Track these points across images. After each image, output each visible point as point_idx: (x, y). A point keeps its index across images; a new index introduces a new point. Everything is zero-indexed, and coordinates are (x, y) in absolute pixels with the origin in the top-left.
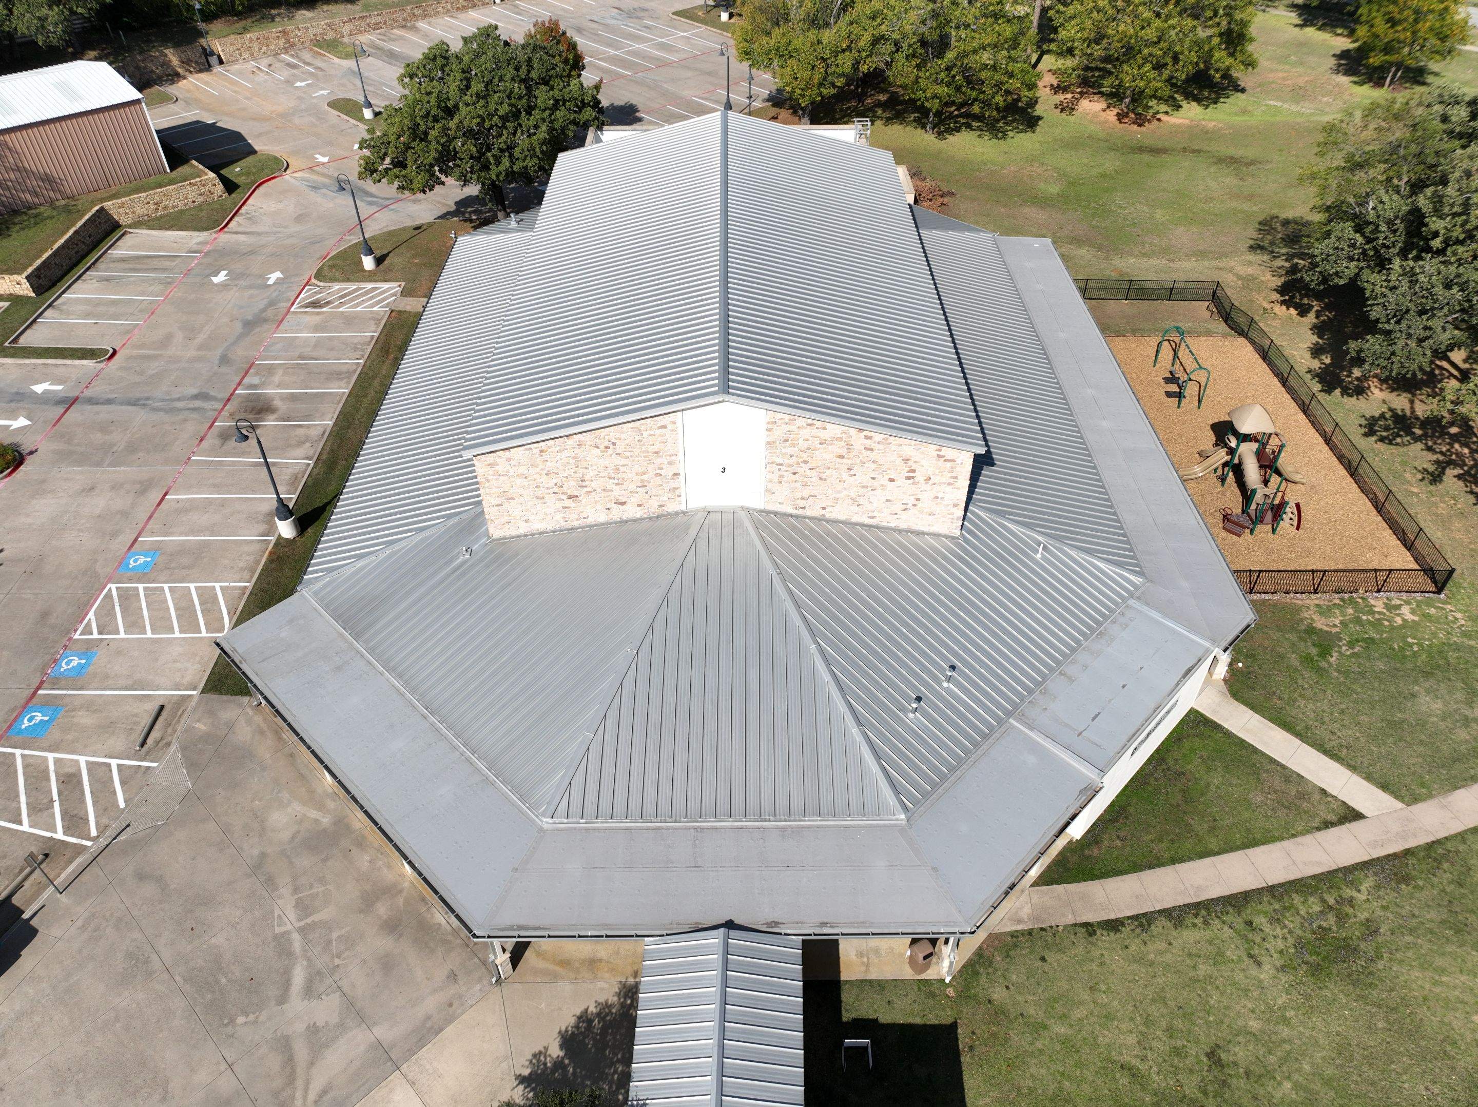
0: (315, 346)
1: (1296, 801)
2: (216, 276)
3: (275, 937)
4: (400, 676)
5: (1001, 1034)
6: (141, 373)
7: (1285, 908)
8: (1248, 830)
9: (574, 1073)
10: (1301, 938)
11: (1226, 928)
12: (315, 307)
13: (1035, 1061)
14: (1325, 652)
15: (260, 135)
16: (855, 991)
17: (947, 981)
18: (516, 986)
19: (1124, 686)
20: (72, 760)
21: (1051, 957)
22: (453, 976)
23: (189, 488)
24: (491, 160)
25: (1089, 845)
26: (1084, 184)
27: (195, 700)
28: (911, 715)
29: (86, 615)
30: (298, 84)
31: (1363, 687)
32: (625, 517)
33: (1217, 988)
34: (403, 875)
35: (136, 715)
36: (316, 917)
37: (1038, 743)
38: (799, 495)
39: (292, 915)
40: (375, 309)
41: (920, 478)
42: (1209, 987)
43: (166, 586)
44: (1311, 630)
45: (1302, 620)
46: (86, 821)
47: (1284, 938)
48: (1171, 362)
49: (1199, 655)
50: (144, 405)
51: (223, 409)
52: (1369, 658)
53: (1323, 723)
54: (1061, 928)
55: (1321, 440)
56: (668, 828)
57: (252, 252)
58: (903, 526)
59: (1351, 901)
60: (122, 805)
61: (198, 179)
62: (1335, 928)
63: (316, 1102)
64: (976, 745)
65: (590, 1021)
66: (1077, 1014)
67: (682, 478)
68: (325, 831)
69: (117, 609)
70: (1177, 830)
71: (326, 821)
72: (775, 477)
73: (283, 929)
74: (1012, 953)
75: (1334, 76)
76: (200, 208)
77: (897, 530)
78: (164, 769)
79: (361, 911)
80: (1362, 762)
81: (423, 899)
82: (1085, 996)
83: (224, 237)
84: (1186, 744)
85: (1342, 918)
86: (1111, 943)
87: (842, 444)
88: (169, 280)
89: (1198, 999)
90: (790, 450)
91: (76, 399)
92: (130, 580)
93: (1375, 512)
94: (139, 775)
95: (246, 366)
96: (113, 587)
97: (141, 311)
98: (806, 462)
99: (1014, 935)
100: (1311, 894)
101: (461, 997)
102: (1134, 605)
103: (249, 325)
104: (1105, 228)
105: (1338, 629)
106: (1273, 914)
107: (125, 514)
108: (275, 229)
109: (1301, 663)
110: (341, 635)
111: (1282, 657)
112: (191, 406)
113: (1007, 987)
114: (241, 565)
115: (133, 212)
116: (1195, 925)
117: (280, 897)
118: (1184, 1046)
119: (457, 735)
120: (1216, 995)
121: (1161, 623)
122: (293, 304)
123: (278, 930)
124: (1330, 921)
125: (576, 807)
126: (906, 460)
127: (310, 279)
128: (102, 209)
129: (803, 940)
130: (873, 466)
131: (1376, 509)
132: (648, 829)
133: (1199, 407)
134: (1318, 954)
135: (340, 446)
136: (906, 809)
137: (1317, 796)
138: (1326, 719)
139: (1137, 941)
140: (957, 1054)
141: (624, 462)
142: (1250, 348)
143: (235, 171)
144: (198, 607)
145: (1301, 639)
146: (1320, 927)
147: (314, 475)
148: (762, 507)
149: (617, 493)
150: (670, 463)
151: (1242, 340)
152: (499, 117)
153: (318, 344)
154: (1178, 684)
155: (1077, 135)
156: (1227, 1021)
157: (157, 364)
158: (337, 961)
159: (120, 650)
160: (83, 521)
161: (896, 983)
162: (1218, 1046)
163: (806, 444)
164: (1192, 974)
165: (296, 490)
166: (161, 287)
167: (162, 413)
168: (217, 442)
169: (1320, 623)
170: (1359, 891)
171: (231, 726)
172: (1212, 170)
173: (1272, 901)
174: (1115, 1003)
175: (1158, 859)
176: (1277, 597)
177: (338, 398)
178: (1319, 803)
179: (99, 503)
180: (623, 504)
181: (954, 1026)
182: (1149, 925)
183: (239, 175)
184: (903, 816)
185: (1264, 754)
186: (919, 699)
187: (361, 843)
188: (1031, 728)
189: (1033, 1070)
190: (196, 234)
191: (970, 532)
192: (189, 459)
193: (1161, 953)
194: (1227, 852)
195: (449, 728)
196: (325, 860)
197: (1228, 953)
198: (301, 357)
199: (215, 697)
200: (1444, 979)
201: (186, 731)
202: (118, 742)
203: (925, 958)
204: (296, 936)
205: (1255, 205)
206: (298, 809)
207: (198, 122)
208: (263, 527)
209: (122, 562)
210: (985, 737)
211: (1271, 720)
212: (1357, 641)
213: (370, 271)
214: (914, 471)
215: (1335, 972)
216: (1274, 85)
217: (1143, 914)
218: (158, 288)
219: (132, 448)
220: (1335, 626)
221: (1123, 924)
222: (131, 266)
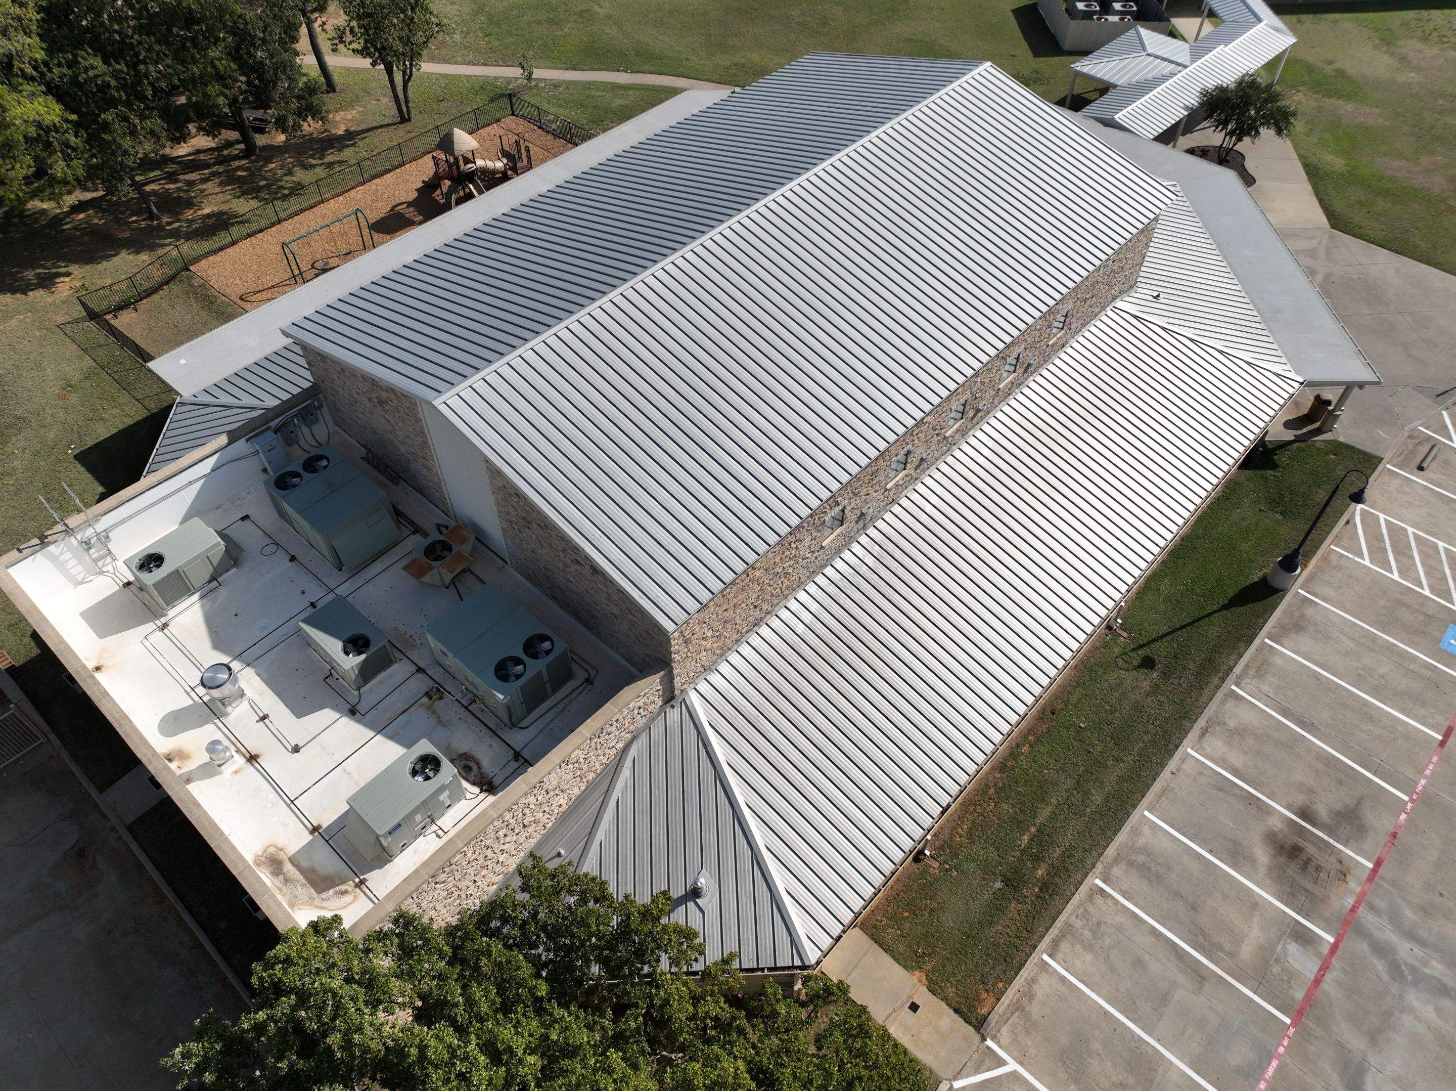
27: (1386, 458)
35: (1440, 472)
43: (1427, 592)
51: (1358, 904)
60: (1445, 413)
78: (1414, 422)
94: (1433, 427)
114: (1339, 577)
144: (1389, 548)
199: (1371, 451)
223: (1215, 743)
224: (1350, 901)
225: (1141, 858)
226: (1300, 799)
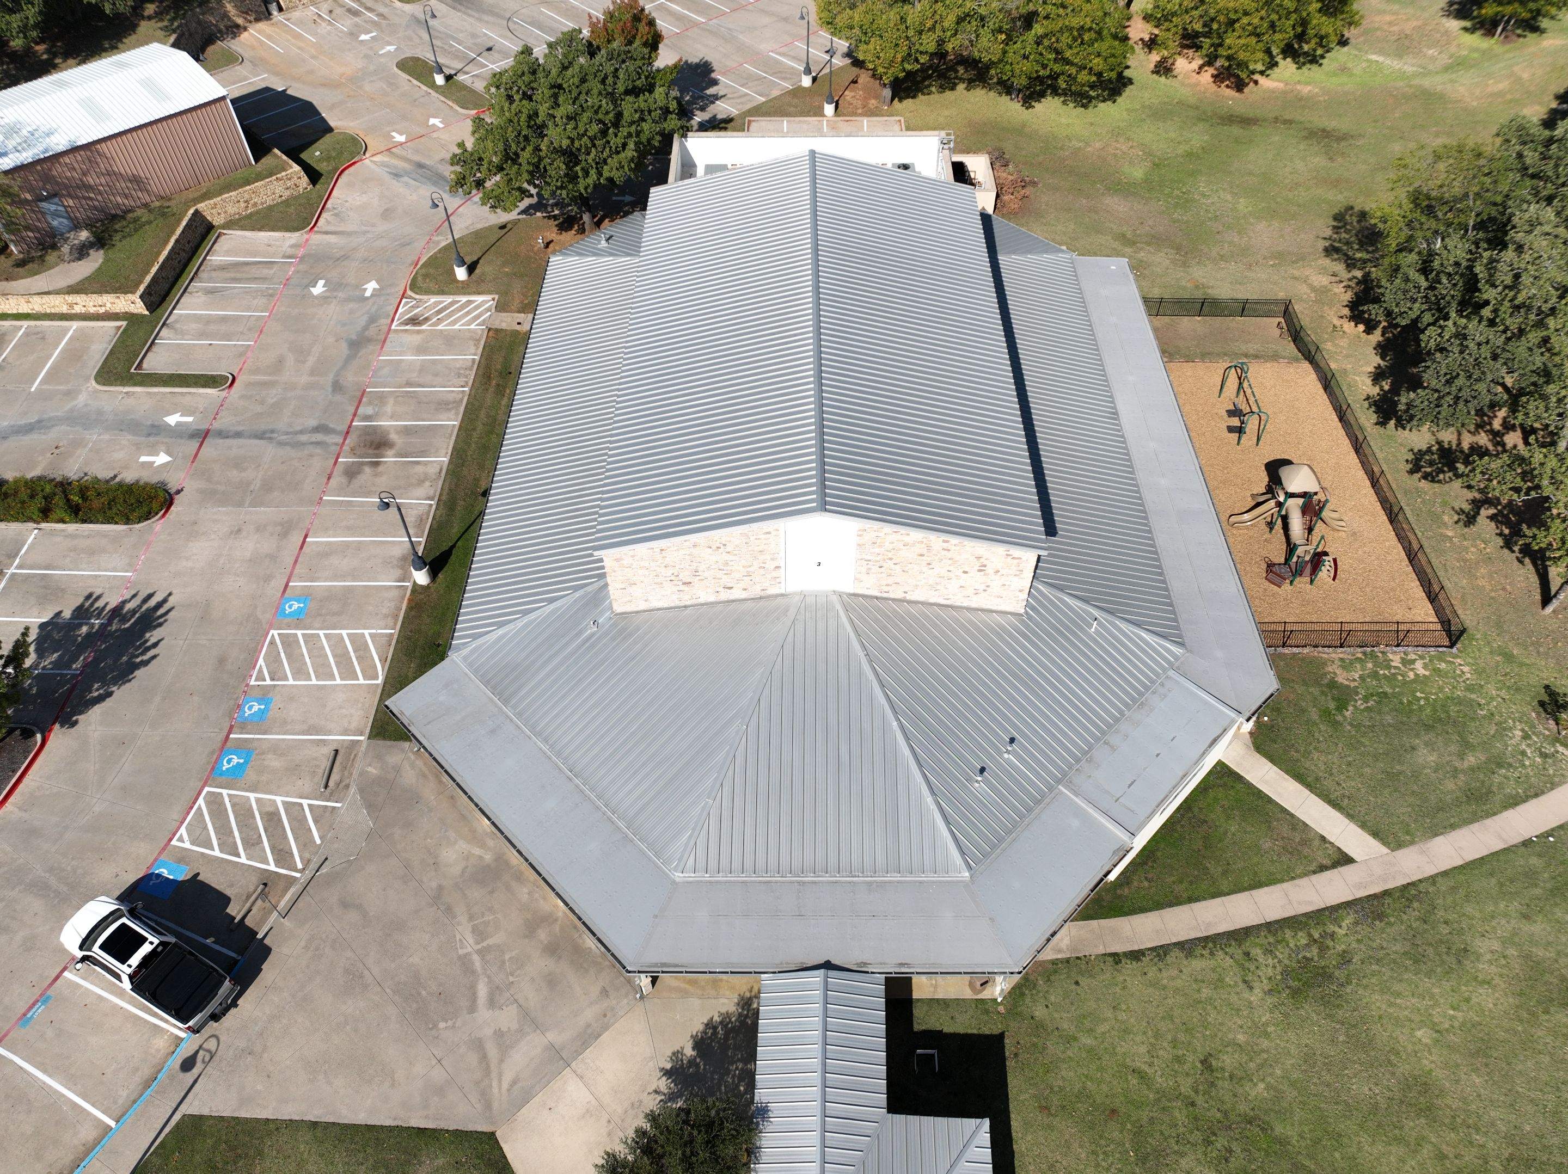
0: (421, 371)
1: (1299, 848)
2: (314, 286)
3: (460, 957)
4: (546, 741)
5: (1040, 1044)
6: (262, 403)
7: (1278, 941)
8: (1256, 873)
9: (704, 1069)
10: (1287, 966)
11: (1228, 958)
12: (414, 324)
13: (1066, 1066)
14: (1342, 706)
15: (332, 107)
16: (925, 1008)
17: (999, 1000)
18: (656, 1000)
19: (1158, 755)
20: (270, 800)
21: (1084, 981)
22: (605, 992)
23: (325, 531)
24: (580, 174)
25: (1121, 885)
26: (1169, 165)
27: (364, 745)
28: (977, 785)
29: (257, 661)
30: (363, 37)
31: (1370, 740)
32: (732, 597)
33: (1216, 1008)
34: (556, 906)
35: (315, 759)
36: (490, 942)
37: (1083, 809)
38: (885, 583)
39: (471, 941)
40: (472, 327)
41: (990, 570)
42: (1209, 1007)
43: (321, 633)
44: (1333, 685)
45: (1325, 674)
46: (292, 854)
47: (1274, 967)
48: (1235, 391)
49: (1225, 724)
50: (270, 438)
51: (343, 443)
52: (1380, 713)
53: (1331, 775)
54: (1093, 957)
55: (1368, 483)
56: (776, 882)
57: (345, 257)
58: (974, 605)
59: (1333, 935)
60: (318, 841)
61: (284, 174)
62: (1316, 959)
63: (508, 1090)
64: (1029, 810)
65: (715, 1028)
66: (1101, 1029)
67: (782, 570)
68: (488, 866)
69: (283, 655)
70: (1196, 873)
71: (488, 857)
72: (864, 570)
73: (465, 951)
74: (1052, 978)
75: (1444, 20)
76: (286, 203)
77: (969, 609)
78: (347, 809)
79: (527, 937)
80: (1360, 812)
81: (575, 927)
82: (1109, 1014)
83: (315, 238)
84: (1211, 793)
85: (1323, 949)
86: (1133, 970)
87: (923, 545)
88: (271, 291)
89: (1199, 1017)
90: (877, 550)
91: (207, 433)
92: (289, 627)
93: (1407, 562)
94: (327, 814)
95: (359, 394)
96: (274, 632)
97: (250, 329)
98: (891, 559)
99: (1054, 962)
100: (1301, 930)
101: (613, 1009)
102: (1173, 676)
103: (356, 345)
104: (1187, 222)
105: (1356, 684)
106: (1268, 947)
107: (273, 558)
108: (364, 228)
109: (1320, 716)
110: (491, 700)
111: (1303, 711)
112: (313, 439)
113: (1047, 1006)
114: (384, 611)
115: (225, 212)
116: (1202, 955)
117: (459, 924)
118: (1184, 1055)
119: (599, 797)
120: (1213, 1014)
121: (1196, 694)
122: (393, 320)
123: (461, 952)
124: (1315, 951)
125: (701, 864)
126: (978, 558)
127: (405, 290)
128: (197, 212)
129: (886, 978)
130: (951, 562)
131: (1409, 559)
132: (760, 882)
133: (1257, 445)
134: (1300, 980)
135: (457, 485)
136: (969, 867)
137: (1317, 842)
138: (1334, 771)
139: (1154, 968)
140: (1003, 1059)
141: (732, 558)
142: (1313, 376)
143: (314, 154)
144: (352, 654)
145: (1323, 693)
146: (1304, 957)
147: (437, 517)
148: (852, 592)
149: (726, 580)
150: (772, 559)
151: (1306, 365)
152: (589, 137)
153: (423, 368)
154: (1204, 753)
155: (1166, 100)
156: (1220, 1034)
157: (274, 392)
158: (511, 979)
159: (292, 696)
160: (237, 565)
161: (958, 1002)
162: (1210, 1055)
163: (891, 546)
164: (1197, 996)
165: (423, 532)
166: (264, 300)
167: (288, 448)
168: (344, 480)
169: (1342, 678)
170: (1340, 927)
171: (397, 770)
172: (1302, 147)
173: (1268, 936)
174: (1132, 1020)
175: (1177, 897)
176: (1306, 650)
177: (449, 431)
178: (1318, 849)
179: (248, 546)
180: (731, 588)
181: (1001, 1036)
182: (1165, 956)
183: (320, 160)
184: (967, 874)
185: (1277, 804)
186: (982, 770)
187: (519, 877)
188: (1076, 794)
189: (1064, 1073)
190: (287, 234)
191: (1033, 608)
192: (321, 499)
193: (1173, 979)
194: (1236, 892)
195: (592, 789)
196: (492, 892)
197: (1227, 979)
198: (409, 384)
199: (381, 742)
200: (1398, 1001)
201: (361, 774)
202: (307, 784)
203: (982, 985)
204: (476, 957)
205: (1341, 193)
206: (464, 846)
207: (267, 89)
208: (398, 573)
209: (279, 608)
210: (1037, 802)
211: (1287, 772)
212: (1372, 695)
213: (463, 282)
214: (985, 566)
215: (1311, 995)
216: (1379, 33)
217: (1161, 946)
218: (261, 301)
219: (267, 487)
220: (1354, 680)
221: (1144, 955)
222: (232, 275)
223: (433, 470)
224: (347, 442)
225: (450, 406)
226: (380, 469)
